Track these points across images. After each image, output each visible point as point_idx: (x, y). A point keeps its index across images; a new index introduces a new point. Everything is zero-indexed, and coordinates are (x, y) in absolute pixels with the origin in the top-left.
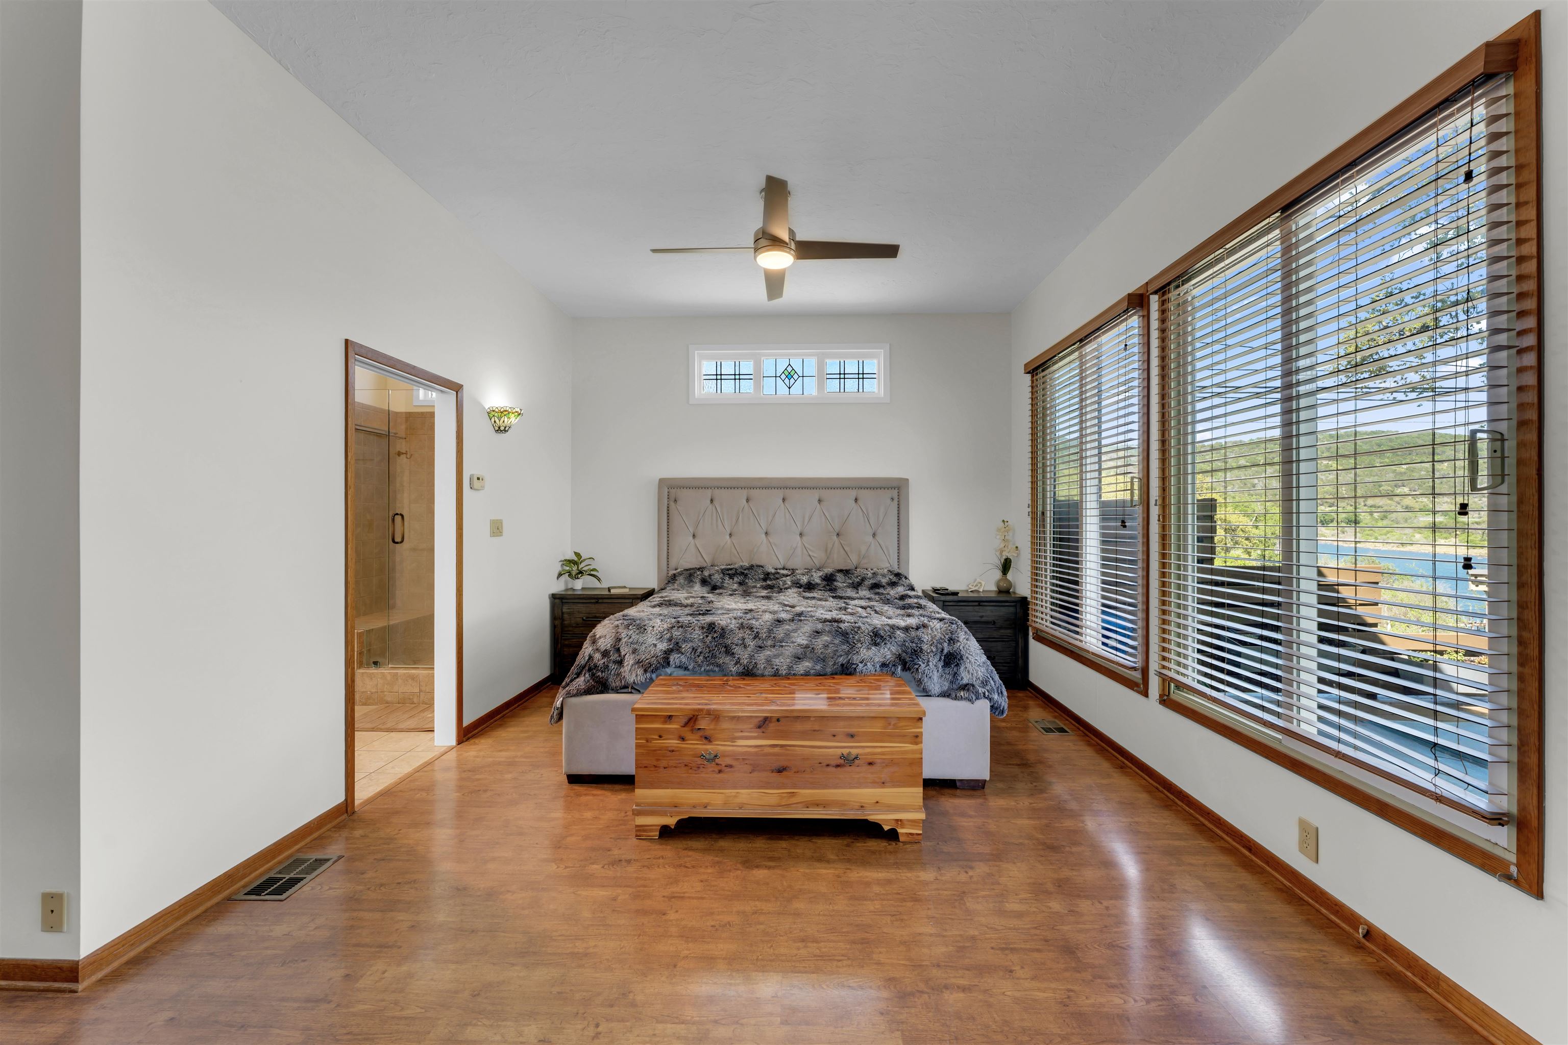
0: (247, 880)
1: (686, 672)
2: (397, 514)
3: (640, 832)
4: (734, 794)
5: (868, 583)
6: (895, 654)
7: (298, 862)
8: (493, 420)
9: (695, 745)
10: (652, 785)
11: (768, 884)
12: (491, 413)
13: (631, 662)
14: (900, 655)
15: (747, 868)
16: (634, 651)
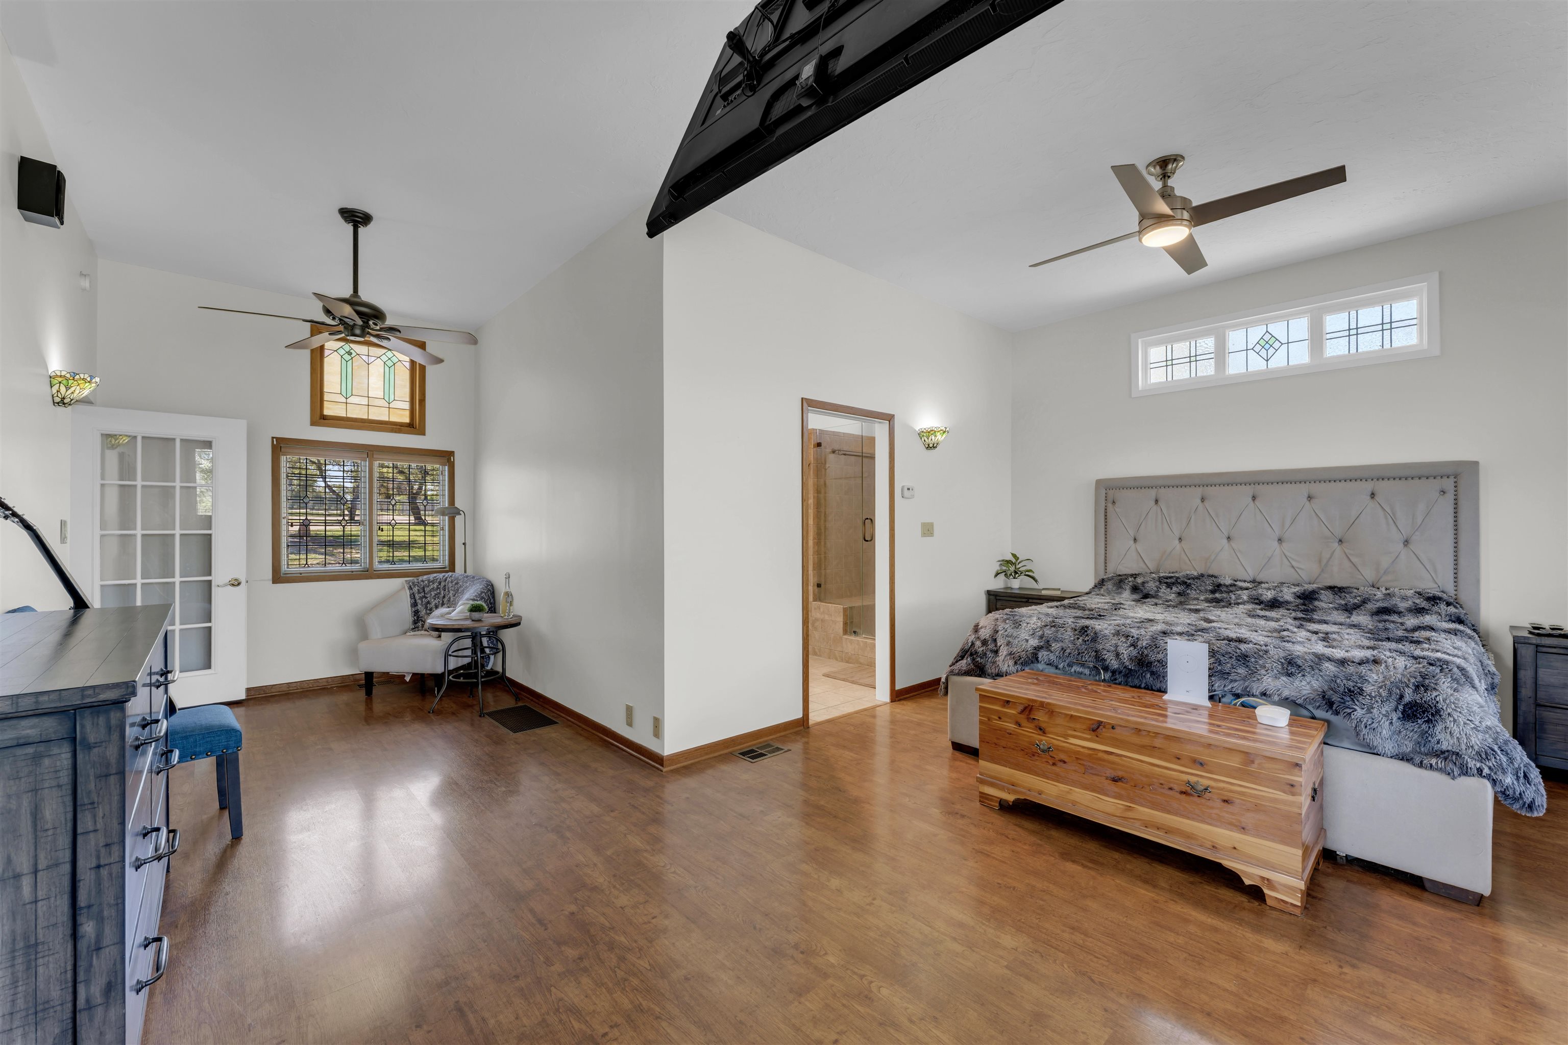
0: (742, 746)
1: (1057, 671)
2: (867, 519)
3: (984, 798)
4: (1068, 790)
5: (1370, 606)
6: (1317, 690)
7: (769, 745)
8: (923, 439)
9: (1028, 732)
10: (993, 760)
11: (1073, 877)
12: (921, 434)
13: (1005, 653)
14: (1324, 692)
15: (1063, 858)
16: (1008, 644)
